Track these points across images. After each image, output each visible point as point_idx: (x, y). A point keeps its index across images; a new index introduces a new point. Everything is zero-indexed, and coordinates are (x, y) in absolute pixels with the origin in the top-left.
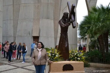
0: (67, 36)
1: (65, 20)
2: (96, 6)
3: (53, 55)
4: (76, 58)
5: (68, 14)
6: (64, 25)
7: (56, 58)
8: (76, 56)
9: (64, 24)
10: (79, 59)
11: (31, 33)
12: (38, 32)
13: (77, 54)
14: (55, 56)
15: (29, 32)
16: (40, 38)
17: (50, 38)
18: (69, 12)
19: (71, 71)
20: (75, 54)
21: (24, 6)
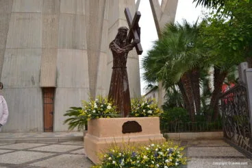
0: (126, 71)
1: (121, 42)
2: (175, 23)
3: (102, 106)
4: (144, 111)
5: (126, 30)
6: (119, 50)
7: (107, 111)
8: (145, 107)
9: (121, 47)
10: (150, 112)
11: (36, 79)
12: (53, 78)
13: (146, 105)
14: (105, 107)
15: (33, 77)
16: (57, 90)
17: (80, 90)
18: (128, 27)
19: (137, 133)
20: (143, 104)
21: (19, 19)
